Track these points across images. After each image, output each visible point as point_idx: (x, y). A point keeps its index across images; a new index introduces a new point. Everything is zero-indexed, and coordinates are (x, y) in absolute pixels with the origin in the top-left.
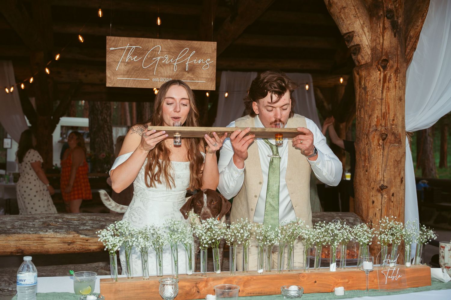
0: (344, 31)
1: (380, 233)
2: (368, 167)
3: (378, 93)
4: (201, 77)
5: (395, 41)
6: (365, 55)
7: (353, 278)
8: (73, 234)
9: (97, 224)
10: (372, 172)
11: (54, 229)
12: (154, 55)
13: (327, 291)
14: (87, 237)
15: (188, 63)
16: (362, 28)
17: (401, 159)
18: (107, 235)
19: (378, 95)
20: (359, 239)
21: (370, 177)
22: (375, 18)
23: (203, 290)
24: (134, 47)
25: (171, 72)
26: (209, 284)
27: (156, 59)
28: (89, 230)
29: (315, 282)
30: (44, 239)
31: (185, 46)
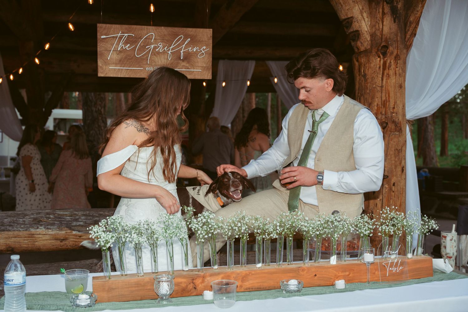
0: (343, 16)
1: (381, 224)
3: (378, 81)
4: (197, 66)
5: (394, 27)
6: (365, 42)
7: (353, 270)
8: (66, 230)
9: (91, 219)
11: (45, 226)
12: (147, 42)
13: (328, 285)
14: (80, 233)
15: (182, 51)
16: (361, 13)
17: (402, 148)
18: (99, 231)
19: (378, 82)
20: (359, 230)
22: (374, 4)
23: (200, 286)
24: (126, 35)
25: (165, 61)
26: (206, 280)
27: (150, 47)
28: (82, 226)
29: (315, 275)
30: (35, 236)
31: (180, 33)
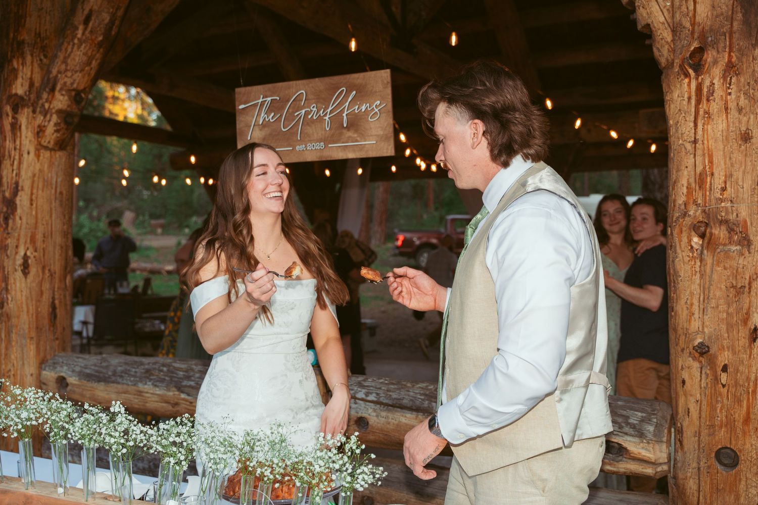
2: (675, 301)
3: (686, 129)
4: (369, 134)
10: (680, 312)
12: (297, 106)
15: (346, 113)
19: (688, 133)
21: (678, 325)
24: (269, 99)
25: (323, 133)
27: (300, 113)
30: (144, 394)
31: (341, 85)
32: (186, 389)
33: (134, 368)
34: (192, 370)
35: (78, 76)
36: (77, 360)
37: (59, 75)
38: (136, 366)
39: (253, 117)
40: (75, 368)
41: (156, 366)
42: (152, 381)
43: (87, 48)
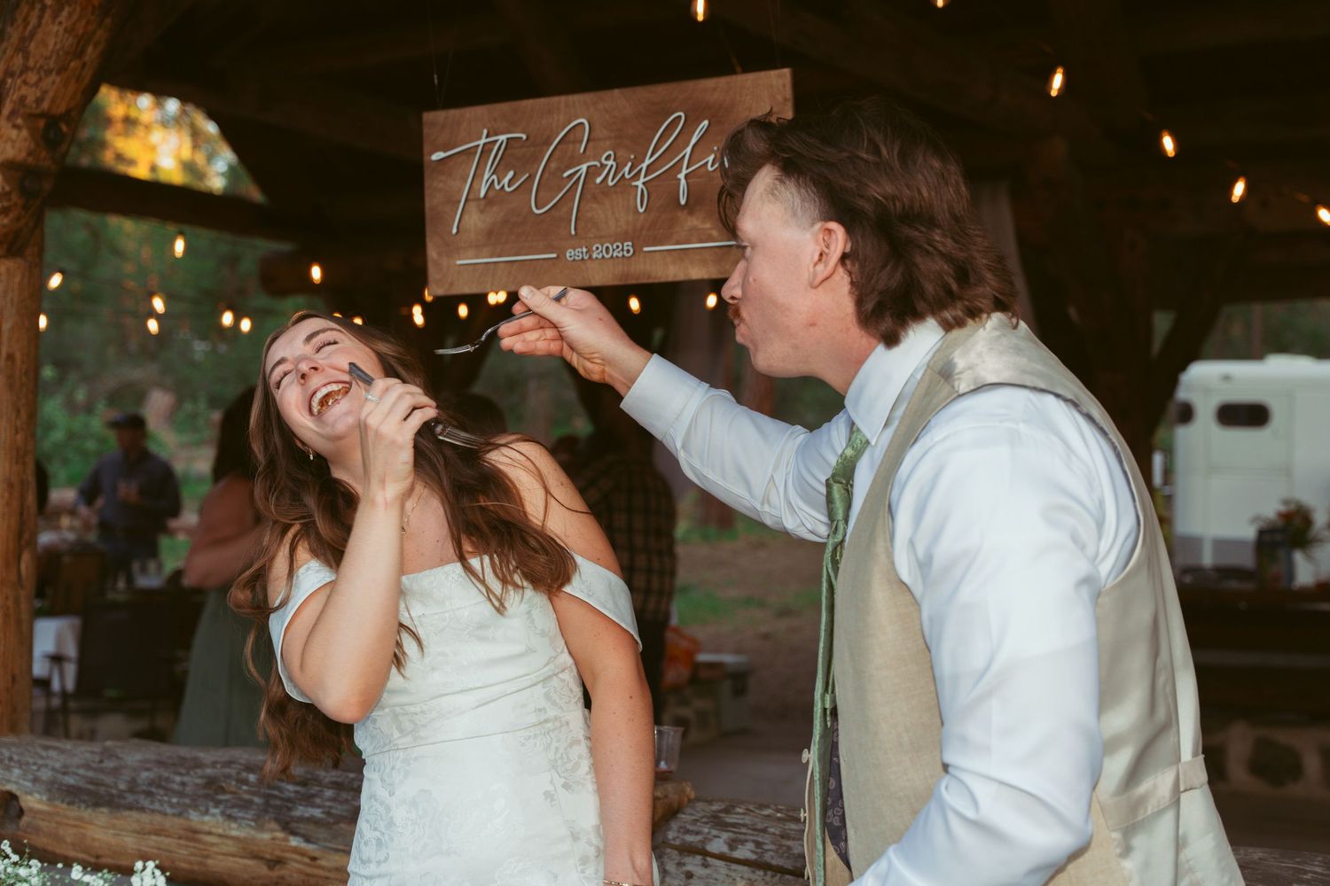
8: (272, 831)
9: (347, 801)
11: (226, 807)
14: (310, 847)
15: (684, 172)
24: (503, 137)
27: (576, 173)
30: (201, 836)
31: (674, 105)
32: (302, 827)
33: (180, 774)
34: (318, 781)
35: (52, 82)
36: (44, 753)
37: (9, 81)
38: (183, 771)
39: (466, 182)
40: (39, 774)
41: (232, 771)
42: (222, 807)
43: (75, 17)
